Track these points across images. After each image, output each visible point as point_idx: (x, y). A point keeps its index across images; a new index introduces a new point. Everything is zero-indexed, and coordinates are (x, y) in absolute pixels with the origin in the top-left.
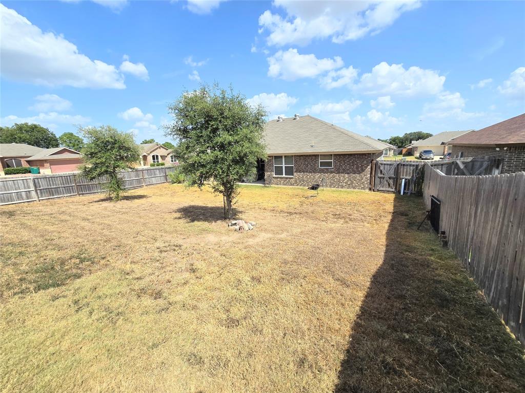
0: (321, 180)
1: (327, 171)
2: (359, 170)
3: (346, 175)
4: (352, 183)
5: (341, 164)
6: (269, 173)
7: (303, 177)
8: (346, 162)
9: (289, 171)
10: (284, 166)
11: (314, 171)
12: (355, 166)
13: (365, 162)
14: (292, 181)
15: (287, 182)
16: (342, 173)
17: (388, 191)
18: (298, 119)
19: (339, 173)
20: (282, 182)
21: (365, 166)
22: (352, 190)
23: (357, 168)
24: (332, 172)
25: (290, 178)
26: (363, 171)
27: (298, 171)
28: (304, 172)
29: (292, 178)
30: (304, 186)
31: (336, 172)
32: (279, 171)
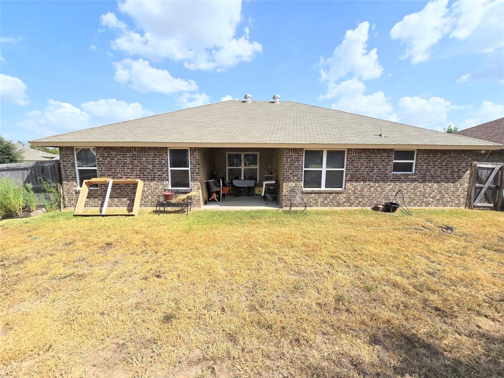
0: (394, 194)
1: (406, 179)
2: (455, 176)
3: (435, 184)
4: (442, 197)
5: (430, 167)
6: (293, 184)
7: (363, 189)
8: (436, 163)
9: (335, 180)
10: (324, 169)
11: (385, 179)
12: (450, 170)
13: (464, 164)
14: (342, 198)
15: (329, 199)
16: (430, 181)
17: (484, 207)
18: (278, 103)
19: (424, 181)
20: (320, 200)
21: (464, 170)
22: (441, 208)
23: (453, 172)
24: (413, 181)
25: (337, 193)
26: (460, 177)
27: (353, 178)
28: (364, 181)
29: (341, 193)
30: (364, 205)
31: (420, 180)
32: (312, 180)
